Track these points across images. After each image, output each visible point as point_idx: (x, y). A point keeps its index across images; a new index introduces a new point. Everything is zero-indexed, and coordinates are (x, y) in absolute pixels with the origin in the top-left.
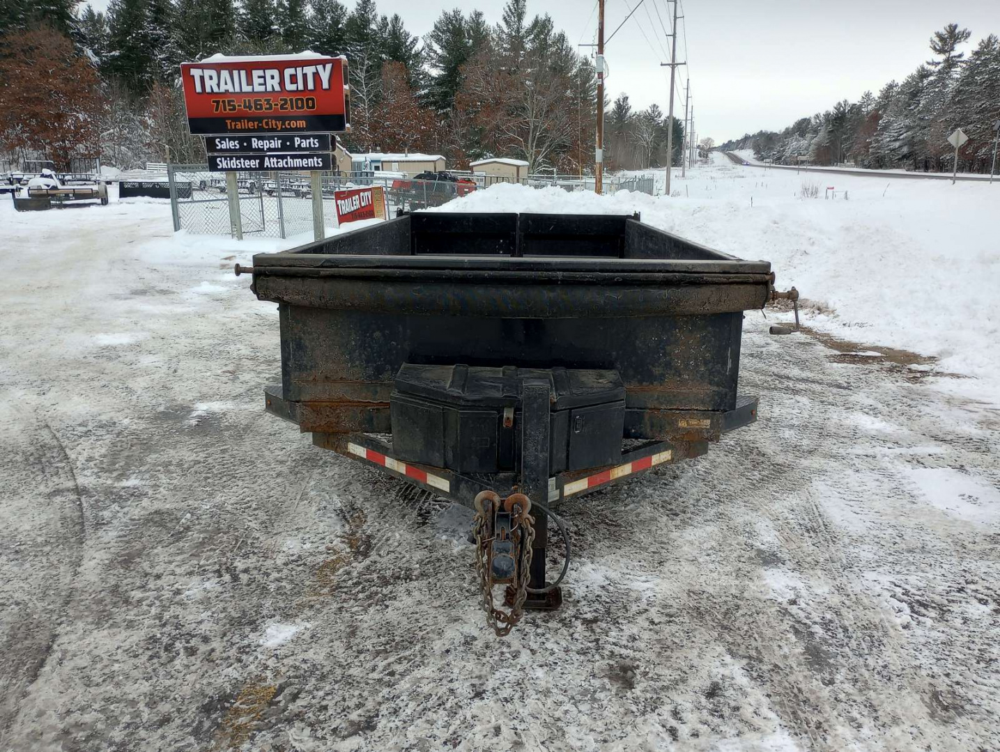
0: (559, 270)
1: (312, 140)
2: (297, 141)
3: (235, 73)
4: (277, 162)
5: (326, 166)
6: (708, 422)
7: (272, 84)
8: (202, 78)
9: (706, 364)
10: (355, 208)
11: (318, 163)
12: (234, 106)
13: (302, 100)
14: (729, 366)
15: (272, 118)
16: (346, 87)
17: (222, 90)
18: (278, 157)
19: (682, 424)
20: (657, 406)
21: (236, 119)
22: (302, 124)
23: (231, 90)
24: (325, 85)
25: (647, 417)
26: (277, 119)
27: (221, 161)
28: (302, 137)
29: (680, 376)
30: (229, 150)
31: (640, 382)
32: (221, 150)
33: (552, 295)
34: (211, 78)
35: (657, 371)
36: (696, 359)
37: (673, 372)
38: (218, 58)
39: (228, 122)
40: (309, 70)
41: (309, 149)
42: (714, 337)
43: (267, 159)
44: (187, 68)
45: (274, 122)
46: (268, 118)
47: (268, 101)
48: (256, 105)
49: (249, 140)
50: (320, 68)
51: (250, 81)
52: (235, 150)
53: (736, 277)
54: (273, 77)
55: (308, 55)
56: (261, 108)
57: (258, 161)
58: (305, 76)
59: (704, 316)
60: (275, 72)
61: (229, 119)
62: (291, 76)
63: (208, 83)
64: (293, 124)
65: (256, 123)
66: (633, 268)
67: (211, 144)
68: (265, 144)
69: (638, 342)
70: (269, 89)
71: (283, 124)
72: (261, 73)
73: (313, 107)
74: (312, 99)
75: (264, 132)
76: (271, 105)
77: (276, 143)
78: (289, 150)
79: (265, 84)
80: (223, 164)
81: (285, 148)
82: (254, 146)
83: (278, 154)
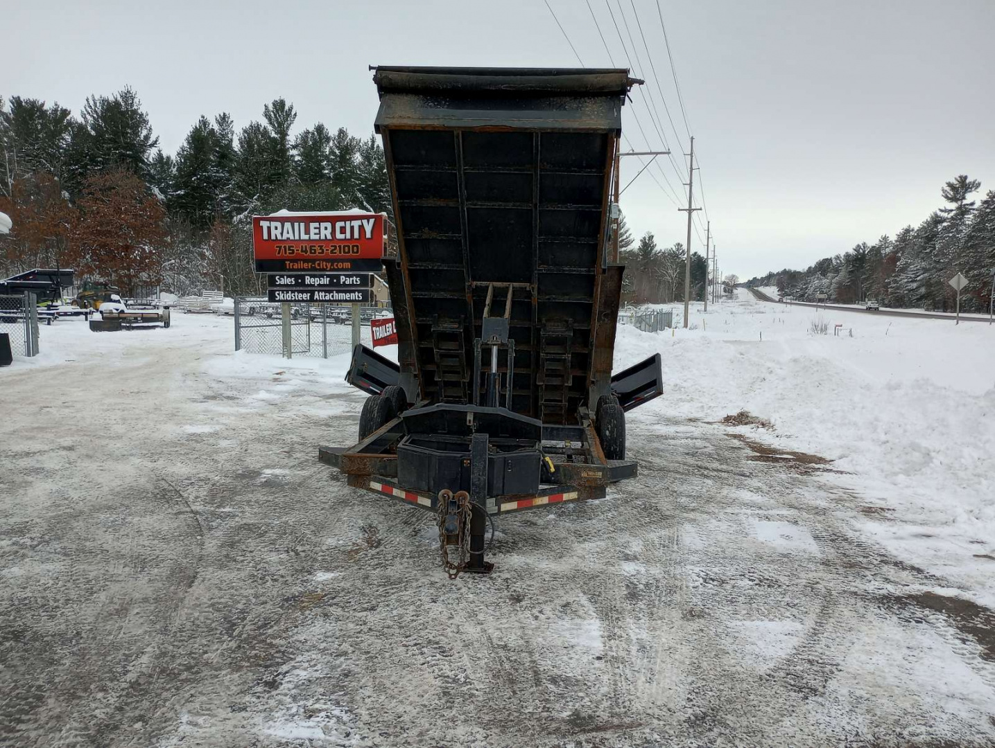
1: (355, 278)
2: (343, 279)
3: (296, 225)
4: (325, 296)
5: (365, 299)
6: (601, 473)
7: (326, 232)
8: (269, 228)
10: (388, 334)
11: (358, 297)
12: (293, 250)
13: (349, 247)
15: (324, 260)
16: (385, 237)
17: (284, 238)
18: (326, 291)
19: (584, 475)
21: (294, 260)
22: (348, 265)
23: (292, 238)
24: (368, 235)
25: (561, 469)
26: (327, 261)
27: (279, 294)
28: (346, 276)
30: (287, 285)
32: (280, 285)
34: (276, 228)
38: (284, 213)
39: (287, 263)
40: (356, 224)
41: (353, 285)
43: (316, 293)
44: (258, 220)
45: (324, 263)
46: (319, 260)
47: (321, 247)
48: (311, 250)
49: (303, 277)
50: (365, 222)
51: (307, 232)
52: (291, 285)
54: (326, 228)
55: (356, 211)
56: (315, 253)
57: (309, 294)
58: (352, 228)
60: (329, 225)
61: (288, 260)
62: (341, 228)
63: (273, 232)
64: (340, 265)
65: (310, 264)
67: (272, 281)
68: (317, 281)
70: (323, 238)
71: (332, 265)
72: (317, 225)
73: (357, 252)
74: (357, 246)
75: (316, 272)
76: (323, 250)
77: (326, 281)
78: (335, 285)
79: (320, 234)
80: (280, 296)
81: (332, 284)
82: (307, 282)
83: (327, 289)
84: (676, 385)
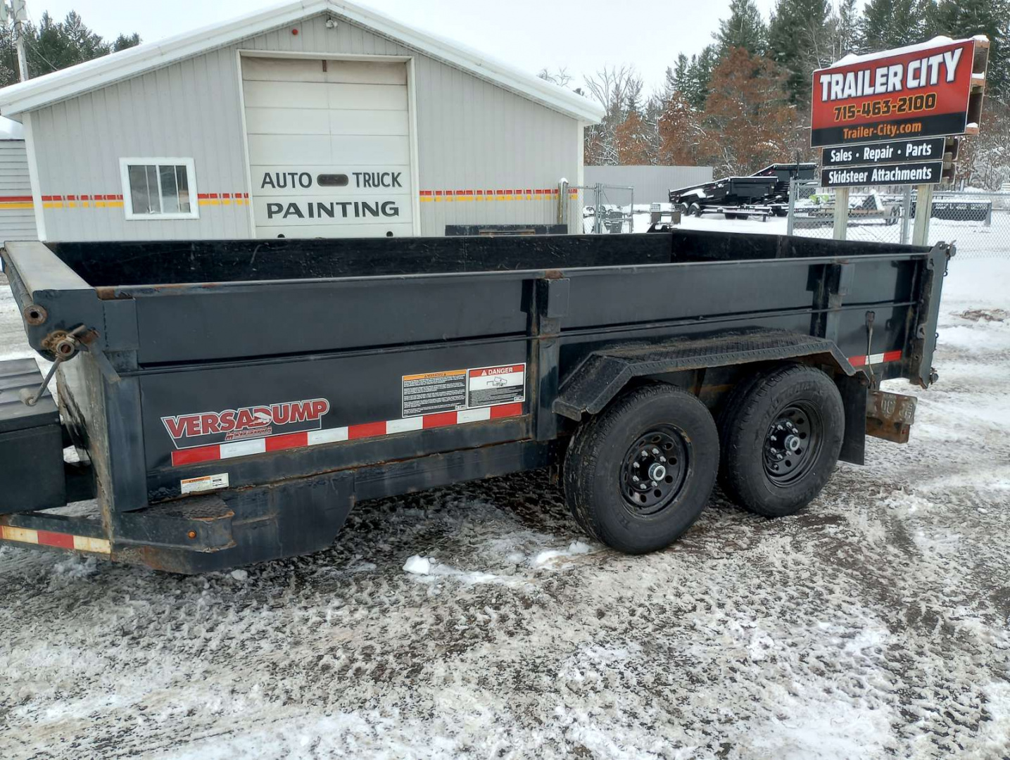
1: (925, 146)
2: (909, 147)
3: (860, 74)
4: (885, 175)
5: (934, 178)
7: (895, 82)
8: (830, 84)
11: (927, 175)
12: (853, 112)
13: (922, 98)
15: (887, 122)
16: (981, 76)
17: (845, 95)
18: (887, 169)
21: (853, 127)
22: (917, 127)
23: (853, 94)
24: (950, 77)
26: (892, 122)
27: (833, 175)
28: (915, 143)
30: (842, 162)
32: (835, 163)
34: (837, 83)
38: (848, 59)
39: (846, 130)
40: (935, 61)
41: (921, 157)
43: (875, 171)
44: (818, 75)
45: (889, 127)
46: (883, 123)
47: (887, 103)
48: (874, 108)
49: (861, 150)
50: (947, 55)
51: (872, 84)
52: (847, 162)
54: (896, 74)
55: (938, 41)
56: (879, 113)
57: (866, 174)
58: (930, 68)
60: (899, 68)
61: (847, 127)
62: (915, 70)
63: (835, 89)
64: (908, 128)
65: (871, 130)
67: (827, 159)
68: (877, 154)
70: (890, 89)
71: (898, 129)
72: (884, 71)
73: (933, 105)
74: (933, 96)
75: (877, 141)
76: (889, 107)
77: (887, 153)
78: (899, 160)
79: (887, 83)
80: (834, 178)
81: (895, 157)
82: (866, 156)
83: (887, 165)
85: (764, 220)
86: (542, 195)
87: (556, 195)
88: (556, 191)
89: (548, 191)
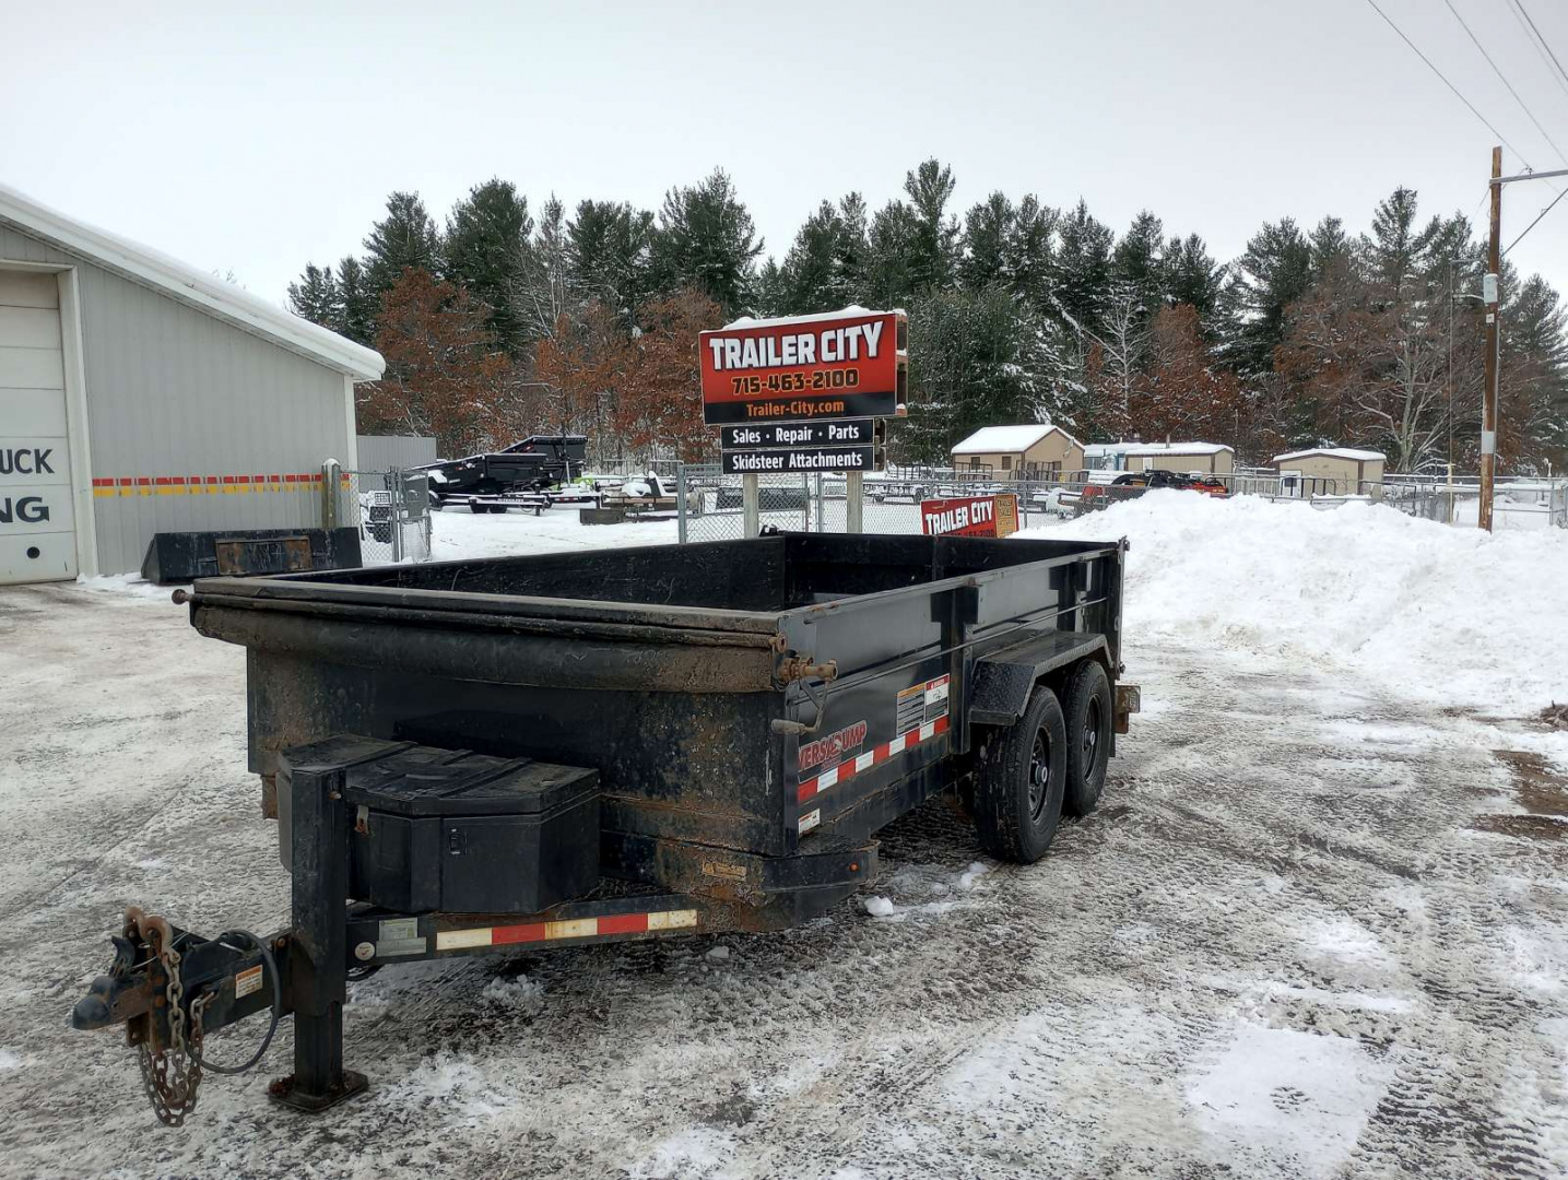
0: (509, 614)
1: (850, 428)
2: (832, 430)
3: (762, 341)
4: (806, 460)
5: (866, 465)
6: (744, 870)
7: (806, 353)
8: (723, 350)
9: (735, 775)
10: (959, 525)
11: (857, 461)
12: (758, 385)
13: (841, 373)
14: (769, 780)
15: (803, 399)
16: (904, 353)
17: (745, 365)
18: (806, 453)
19: (707, 869)
20: (673, 834)
21: (758, 403)
22: (839, 406)
23: (756, 364)
24: (872, 352)
25: (659, 851)
26: (808, 400)
27: (737, 460)
28: (838, 425)
29: (700, 789)
30: (749, 445)
31: (649, 793)
32: (740, 445)
33: (502, 649)
34: (733, 349)
35: (670, 778)
36: (721, 765)
37: (691, 782)
38: (744, 323)
39: (750, 406)
40: (853, 332)
41: (847, 441)
42: (745, 731)
43: (792, 455)
44: (707, 338)
45: (804, 405)
46: (797, 400)
47: (799, 376)
48: (784, 382)
49: (772, 430)
50: (867, 328)
51: (778, 353)
52: (756, 445)
53: (726, 637)
54: (807, 344)
55: (854, 311)
56: (790, 388)
57: (781, 459)
58: (847, 340)
59: (729, 696)
60: (810, 338)
61: (750, 402)
62: (830, 341)
63: (729, 356)
64: (829, 407)
65: (783, 407)
66: (598, 615)
67: (728, 439)
69: (642, 730)
70: (802, 361)
71: (816, 407)
72: (792, 339)
73: (854, 383)
74: (855, 372)
75: (791, 420)
76: (802, 382)
77: (806, 435)
78: (821, 443)
79: (796, 354)
80: (740, 464)
81: (815, 440)
82: (779, 437)
83: (809, 448)
84: (1466, 632)
85: (538, 514)
86: (296, 484)
87: (319, 484)
88: (318, 478)
89: (304, 478)
